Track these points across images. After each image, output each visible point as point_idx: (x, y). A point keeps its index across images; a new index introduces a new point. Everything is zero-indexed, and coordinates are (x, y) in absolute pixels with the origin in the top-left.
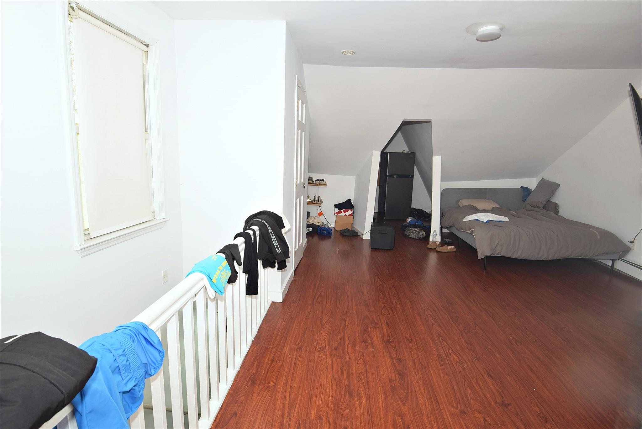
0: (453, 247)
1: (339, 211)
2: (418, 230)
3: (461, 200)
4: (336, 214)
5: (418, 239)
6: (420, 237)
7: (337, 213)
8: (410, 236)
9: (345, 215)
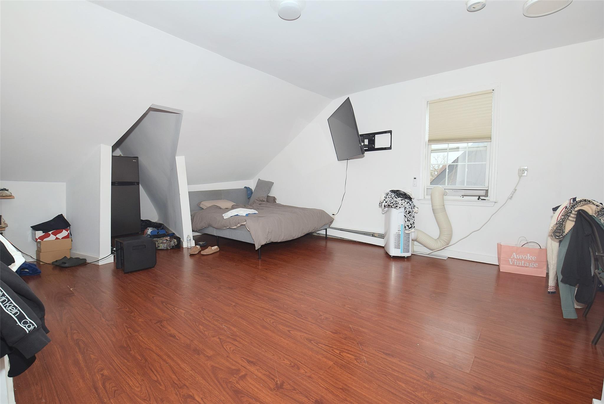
0: (216, 247)
1: (44, 234)
2: (169, 239)
3: (201, 202)
4: (39, 240)
5: (171, 249)
6: (173, 246)
7: (42, 238)
8: (159, 248)
9: (57, 238)
